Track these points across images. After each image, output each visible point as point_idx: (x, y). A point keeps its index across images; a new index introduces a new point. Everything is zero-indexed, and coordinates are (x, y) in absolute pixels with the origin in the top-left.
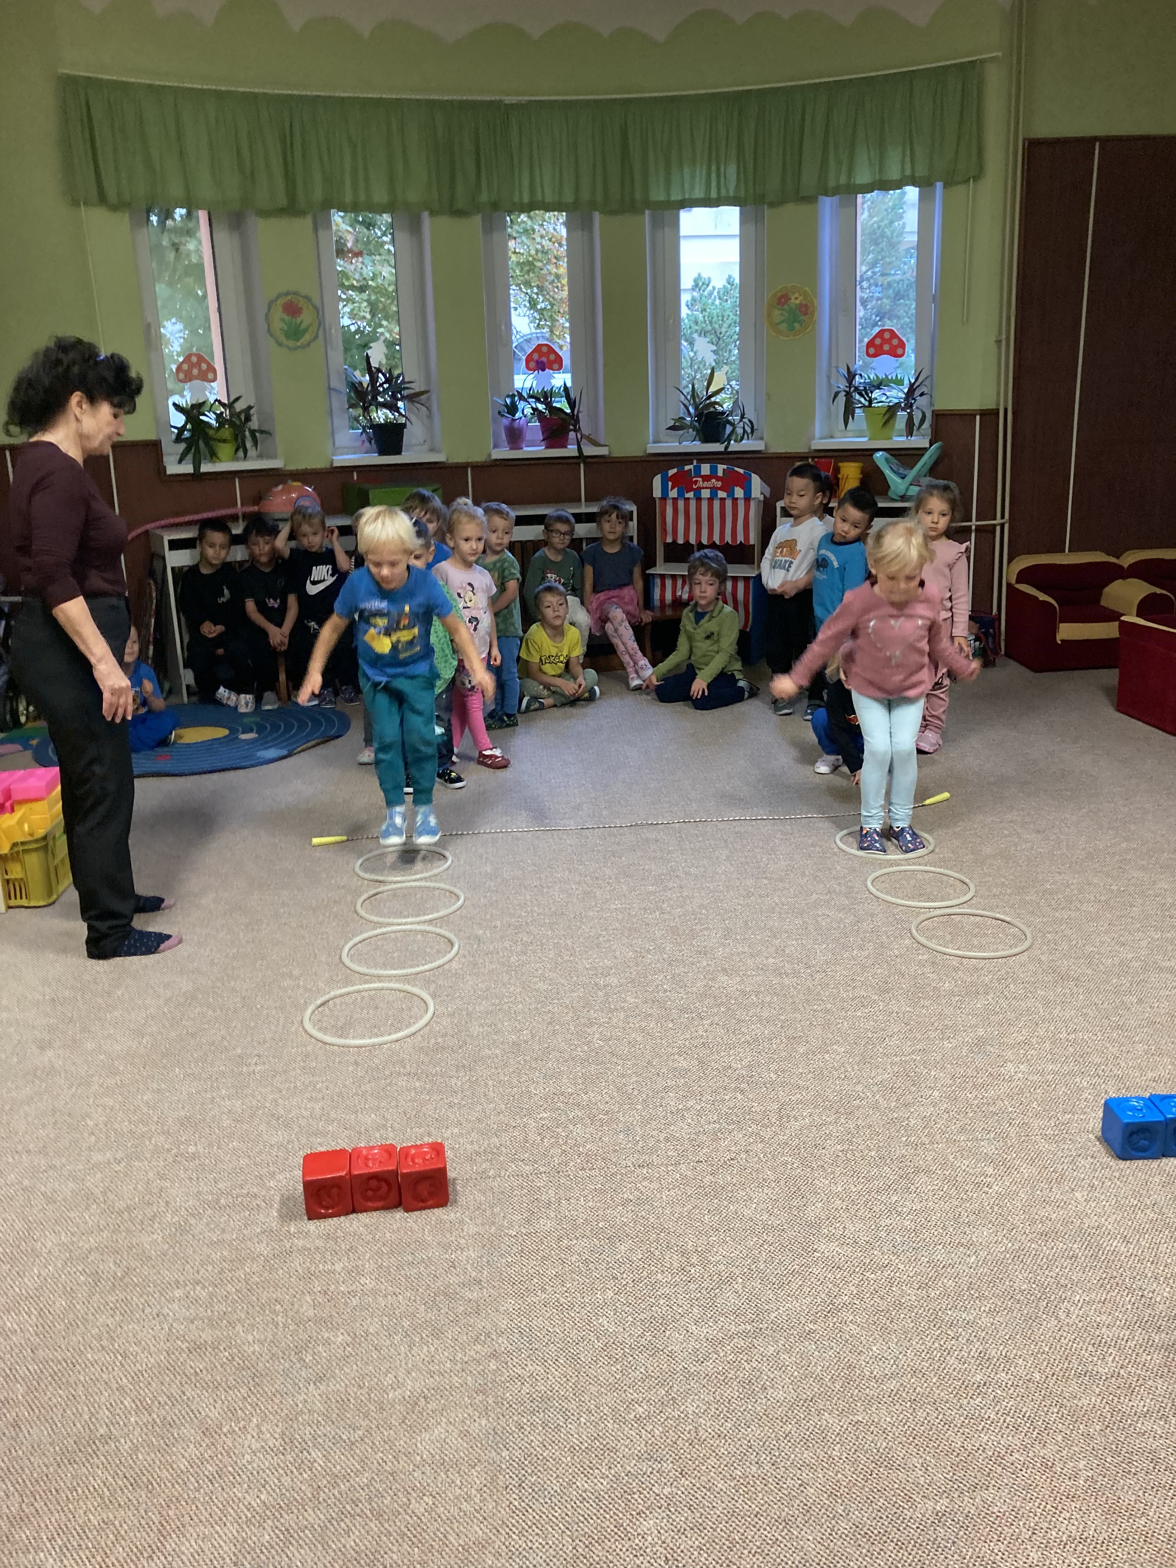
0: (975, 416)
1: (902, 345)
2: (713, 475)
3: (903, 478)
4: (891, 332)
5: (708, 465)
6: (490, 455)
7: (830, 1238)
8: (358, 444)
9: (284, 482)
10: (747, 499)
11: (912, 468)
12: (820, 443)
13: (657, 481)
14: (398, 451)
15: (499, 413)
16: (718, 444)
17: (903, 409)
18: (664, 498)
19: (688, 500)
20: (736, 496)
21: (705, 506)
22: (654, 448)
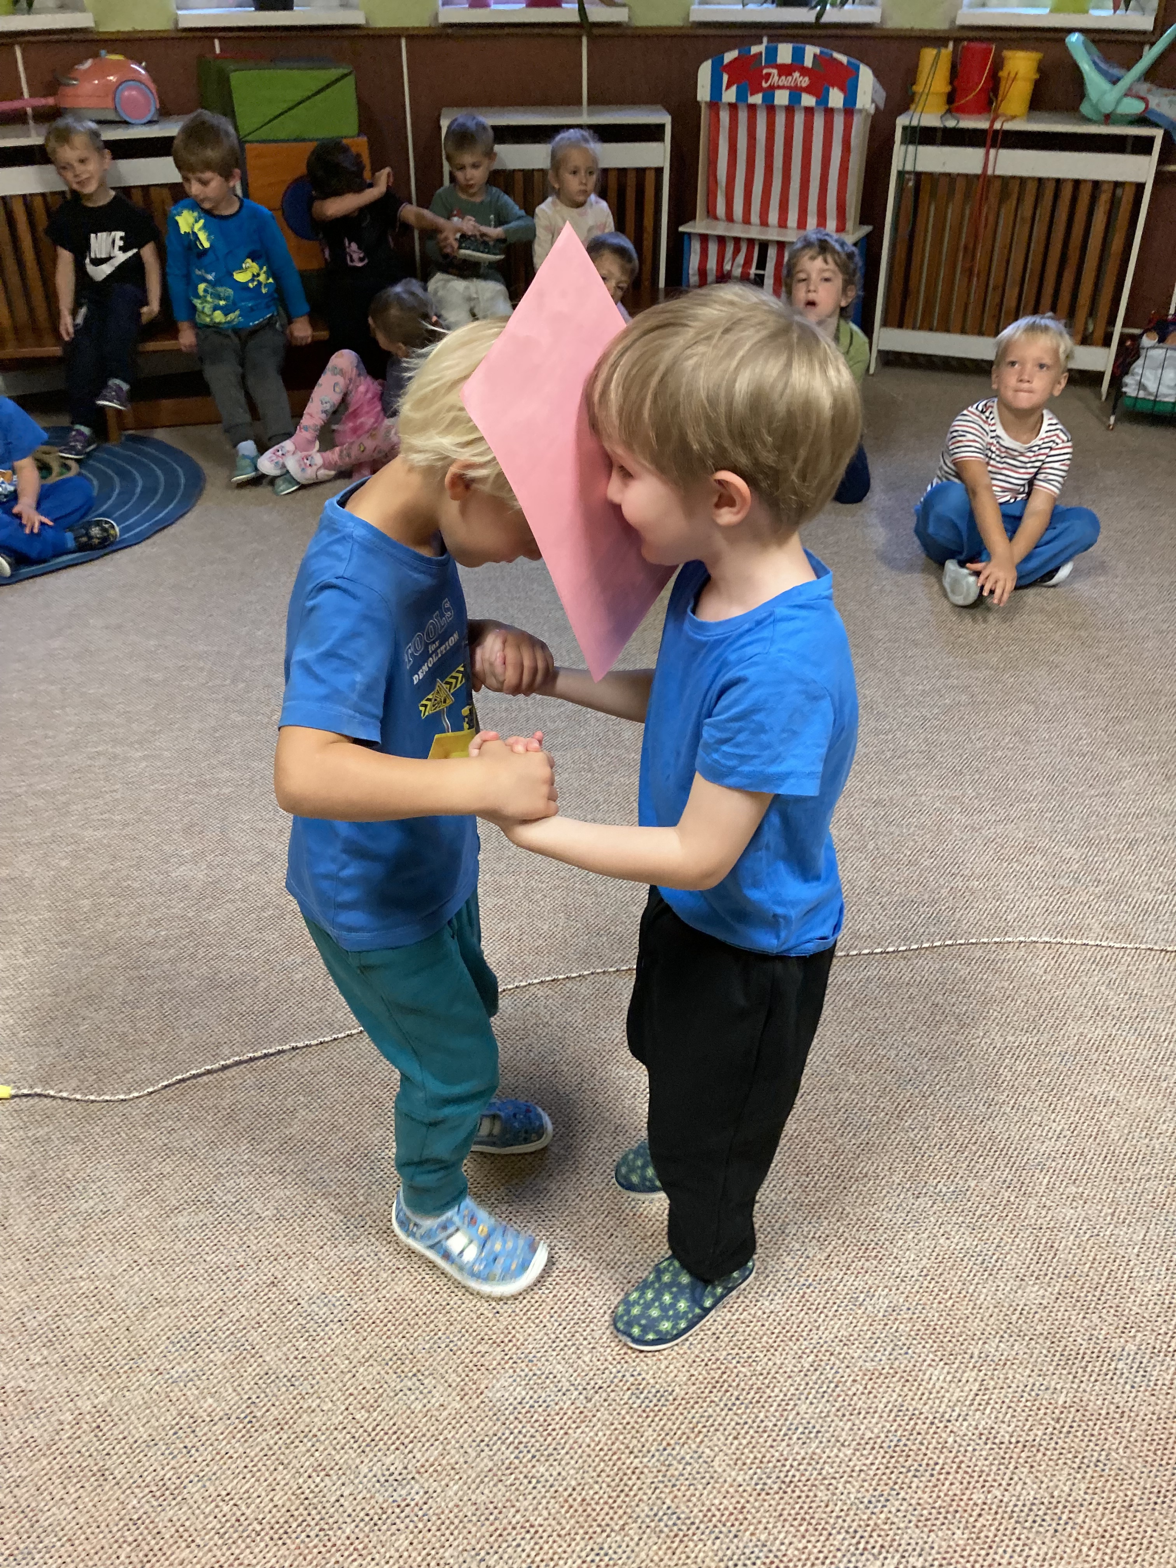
2: (797, 65)
3: (1113, 83)
5: (790, 46)
9: (96, 55)
11: (1129, 65)
12: (968, 15)
13: (705, 71)
14: (287, 3)
16: (805, 10)
18: (715, 104)
19: (752, 108)
20: (830, 105)
21: (780, 119)
22: (701, 13)
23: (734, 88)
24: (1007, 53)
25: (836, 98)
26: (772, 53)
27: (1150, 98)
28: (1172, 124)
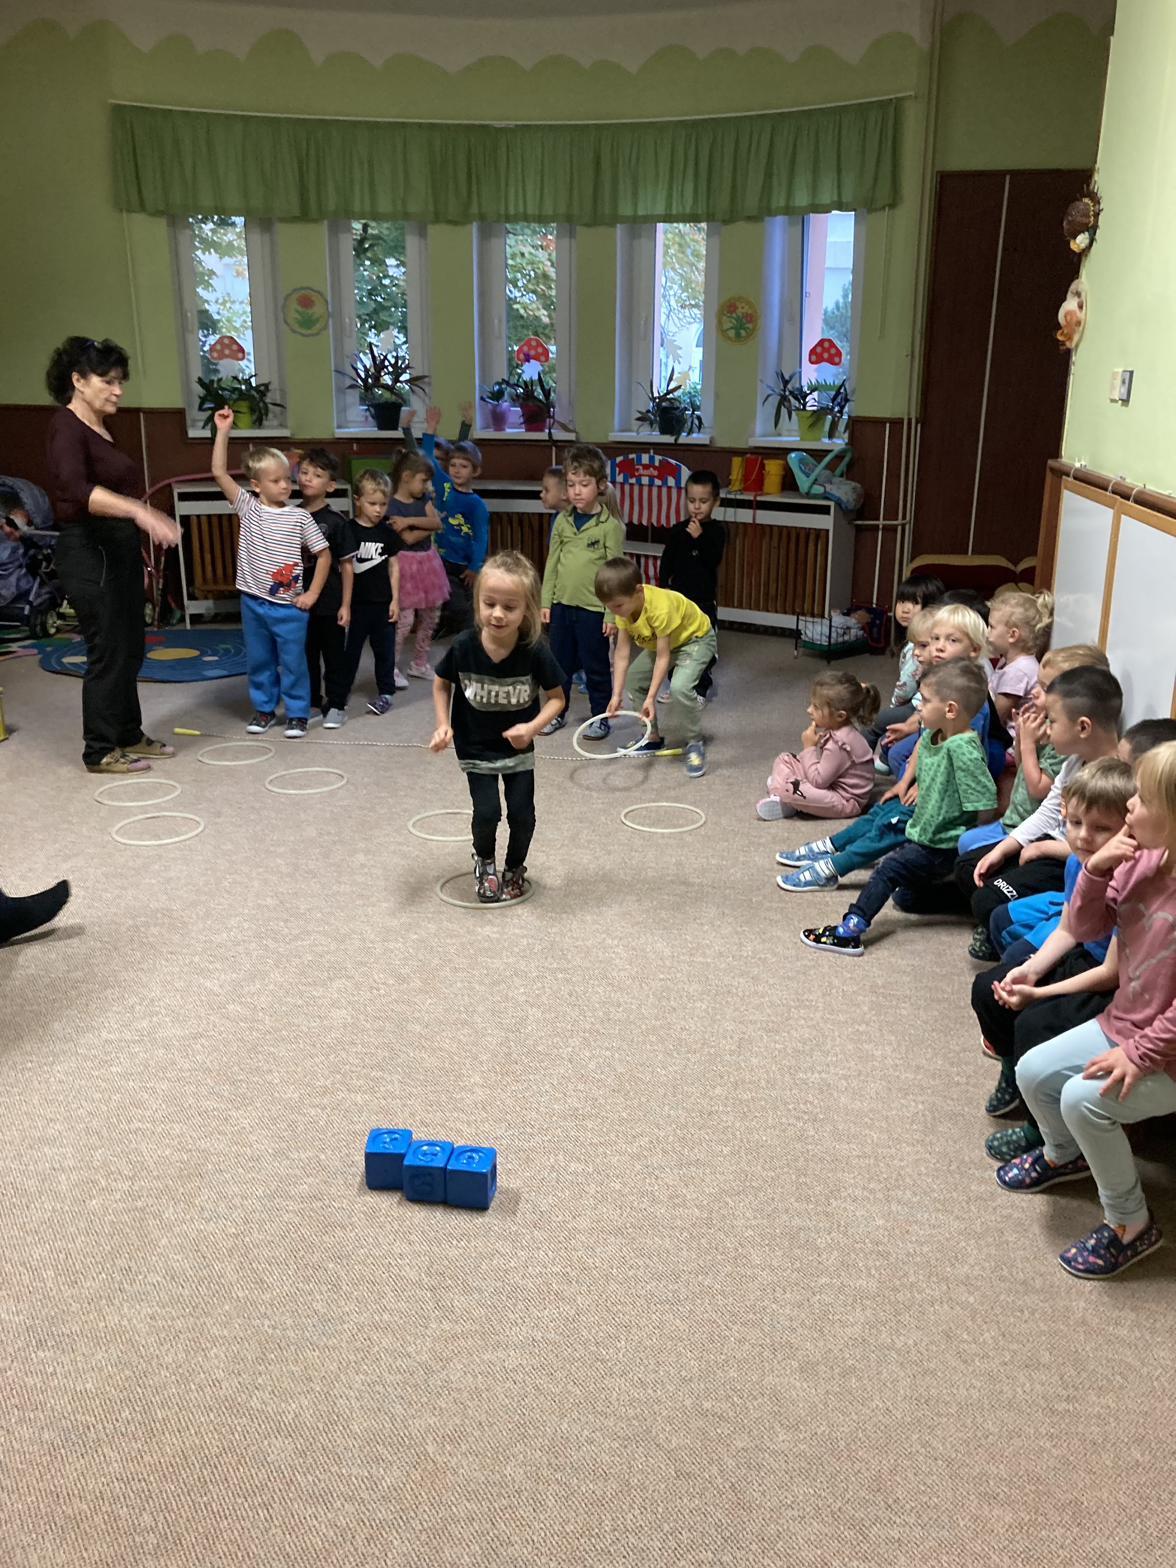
0: (886, 423)
1: (839, 354)
2: (652, 464)
4: (830, 341)
5: (651, 455)
8: (364, 420)
12: (759, 442)
15: (482, 398)
16: (671, 436)
19: (632, 485)
20: (669, 484)
21: (646, 490)
22: (616, 436)
23: (622, 475)
24: (765, 462)
25: (671, 481)
26: (639, 459)
27: (826, 485)
28: (839, 499)
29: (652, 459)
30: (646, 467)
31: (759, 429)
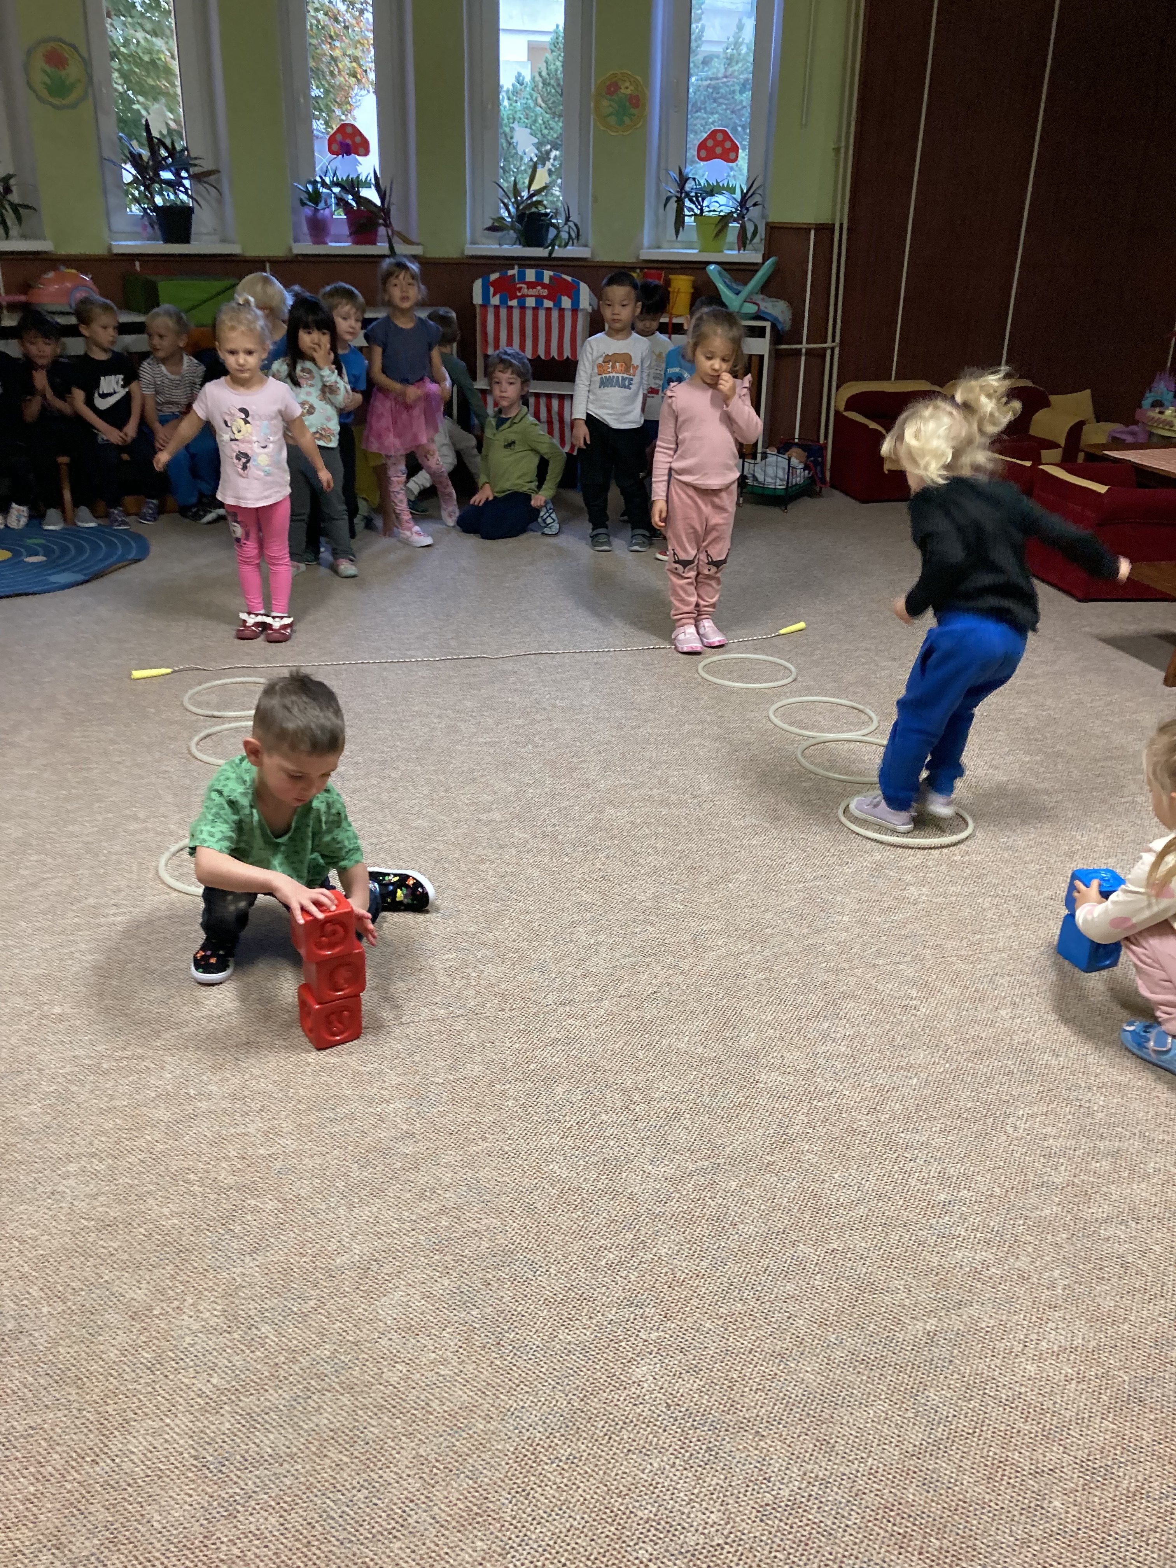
0: (810, 230)
1: (735, 149)
2: (539, 282)
3: (737, 294)
4: (724, 133)
5: (533, 271)
6: (290, 249)
7: (771, 1068)
8: (139, 229)
9: (55, 269)
10: (575, 310)
11: (745, 283)
12: (648, 253)
13: (478, 286)
14: (186, 239)
15: (301, 200)
16: (541, 249)
17: (735, 220)
18: (485, 305)
19: (510, 308)
20: (562, 306)
21: (529, 314)
22: (472, 250)
23: (498, 296)
24: (672, 277)
25: (566, 302)
26: (522, 275)
27: (761, 303)
28: (776, 319)
29: (539, 276)
30: (531, 285)
31: (647, 239)
